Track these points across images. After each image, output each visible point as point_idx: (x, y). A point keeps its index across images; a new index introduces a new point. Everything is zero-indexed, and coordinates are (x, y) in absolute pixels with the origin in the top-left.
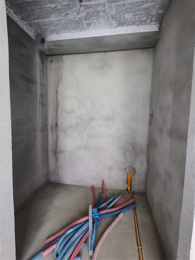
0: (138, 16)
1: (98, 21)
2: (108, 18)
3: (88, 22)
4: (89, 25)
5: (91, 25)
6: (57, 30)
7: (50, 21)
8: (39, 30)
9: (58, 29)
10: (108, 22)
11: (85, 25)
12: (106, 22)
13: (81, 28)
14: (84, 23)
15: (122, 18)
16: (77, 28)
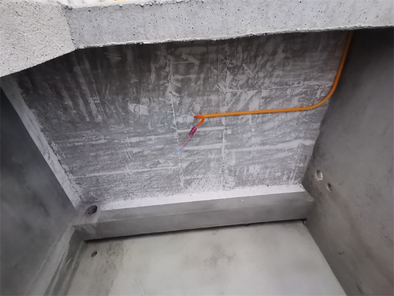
0: (268, 171)
1: (206, 176)
2: (223, 171)
3: (188, 177)
4: (188, 183)
5: (193, 184)
6: (130, 191)
7: (121, 174)
8: (93, 191)
9: (131, 189)
10: (222, 178)
11: (182, 182)
12: (218, 178)
13: (174, 188)
14: (181, 179)
15: (245, 172)
16: (167, 189)
